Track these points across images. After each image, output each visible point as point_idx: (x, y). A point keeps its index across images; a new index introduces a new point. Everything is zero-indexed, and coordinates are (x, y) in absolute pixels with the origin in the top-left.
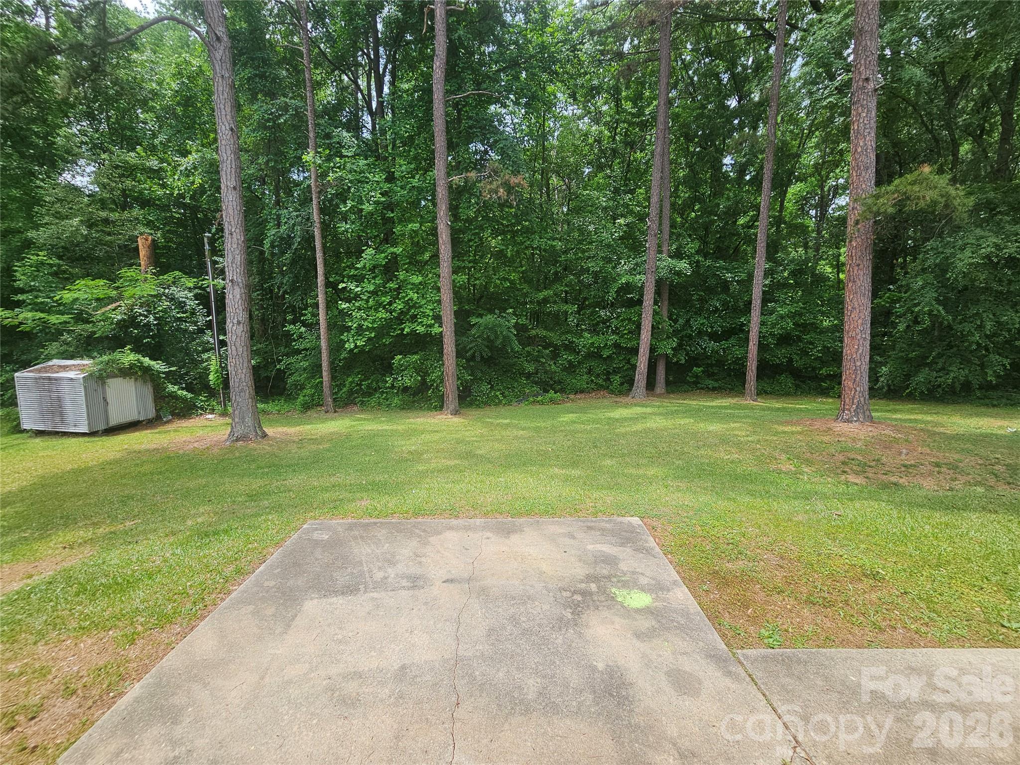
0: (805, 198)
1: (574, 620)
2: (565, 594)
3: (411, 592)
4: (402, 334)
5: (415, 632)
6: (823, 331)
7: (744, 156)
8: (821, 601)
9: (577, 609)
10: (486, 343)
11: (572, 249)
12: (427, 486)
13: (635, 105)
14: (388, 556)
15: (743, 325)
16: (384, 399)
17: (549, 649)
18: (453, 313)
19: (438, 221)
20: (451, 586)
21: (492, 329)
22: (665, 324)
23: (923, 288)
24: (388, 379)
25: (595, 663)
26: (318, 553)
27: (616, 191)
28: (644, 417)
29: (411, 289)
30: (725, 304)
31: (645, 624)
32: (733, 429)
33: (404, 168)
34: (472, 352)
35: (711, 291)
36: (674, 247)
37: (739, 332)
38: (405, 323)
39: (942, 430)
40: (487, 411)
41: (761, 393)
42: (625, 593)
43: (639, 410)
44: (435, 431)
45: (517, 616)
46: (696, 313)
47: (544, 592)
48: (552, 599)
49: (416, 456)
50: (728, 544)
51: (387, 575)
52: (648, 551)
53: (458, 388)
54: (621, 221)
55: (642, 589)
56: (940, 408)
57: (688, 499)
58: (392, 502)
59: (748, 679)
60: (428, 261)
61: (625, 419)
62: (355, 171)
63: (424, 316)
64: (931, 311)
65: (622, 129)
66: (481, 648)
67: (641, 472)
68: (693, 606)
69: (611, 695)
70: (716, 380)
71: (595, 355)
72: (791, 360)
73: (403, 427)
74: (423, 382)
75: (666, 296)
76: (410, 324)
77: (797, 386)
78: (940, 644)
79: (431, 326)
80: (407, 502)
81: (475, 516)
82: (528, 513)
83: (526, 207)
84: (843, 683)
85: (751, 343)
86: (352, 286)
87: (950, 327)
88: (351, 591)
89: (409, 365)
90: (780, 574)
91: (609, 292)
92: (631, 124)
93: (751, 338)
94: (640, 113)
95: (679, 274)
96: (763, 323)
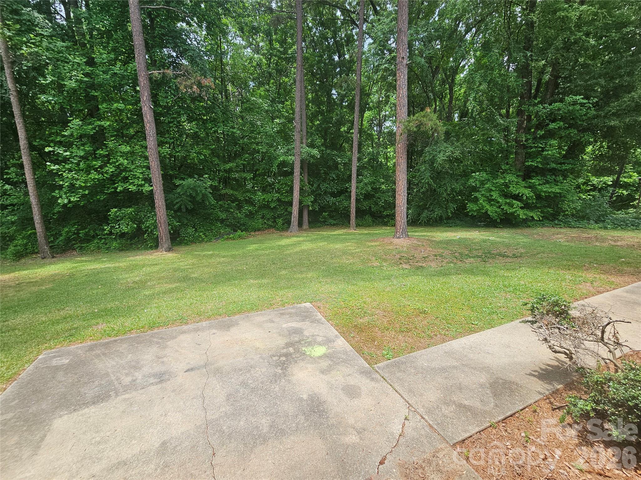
0: (372, 120)
1: (284, 373)
2: (274, 358)
3: (159, 386)
4: (115, 192)
5: (169, 414)
6: (384, 192)
7: (344, 90)
8: (405, 329)
9: (284, 366)
10: (189, 199)
11: (247, 136)
12: (156, 305)
13: (282, 46)
14: (133, 363)
15: (347, 188)
16: (103, 244)
17: (271, 396)
18: (160, 176)
19: (142, 104)
20: (192, 373)
21: (194, 189)
22: (306, 187)
23: (425, 171)
24: (105, 227)
25: (301, 396)
26: (60, 376)
27: (273, 101)
28: (299, 243)
29: (121, 156)
30: (338, 176)
31: (325, 364)
32: (348, 246)
33: (104, 56)
34: (178, 205)
35: (329, 168)
36: (309, 140)
37: (345, 192)
38: (117, 183)
39: (434, 239)
40: (194, 247)
41: (358, 226)
42: (310, 349)
43: (295, 239)
44: (154, 265)
45: (246, 381)
46: (323, 181)
47: (261, 360)
48: (267, 363)
49: (142, 284)
50: (359, 309)
51: (134, 378)
52: (318, 321)
53: (170, 232)
54: (277, 121)
55: (320, 344)
56: (432, 229)
57: (334, 288)
58: (128, 322)
59: (382, 379)
60: (134, 135)
61: (289, 245)
62: (53, 50)
63: (135, 178)
64: (428, 182)
65: (274, 61)
66: (224, 409)
67: (304, 276)
68: (349, 347)
69: (314, 412)
70: (335, 220)
71: (266, 206)
72: (370, 207)
73: (125, 264)
74: (139, 228)
75: (306, 170)
76: (122, 184)
77: (373, 221)
78: (454, 338)
79: (142, 185)
80: (141, 319)
81: (201, 320)
82: (239, 312)
83: (212, 103)
84: (422, 368)
85: (352, 198)
86: (60, 151)
87: (435, 190)
88: (102, 399)
89: (125, 216)
90: (385, 320)
91: (272, 166)
92: (280, 58)
93: (352, 196)
94: (285, 52)
95: (313, 157)
96: (357, 188)
